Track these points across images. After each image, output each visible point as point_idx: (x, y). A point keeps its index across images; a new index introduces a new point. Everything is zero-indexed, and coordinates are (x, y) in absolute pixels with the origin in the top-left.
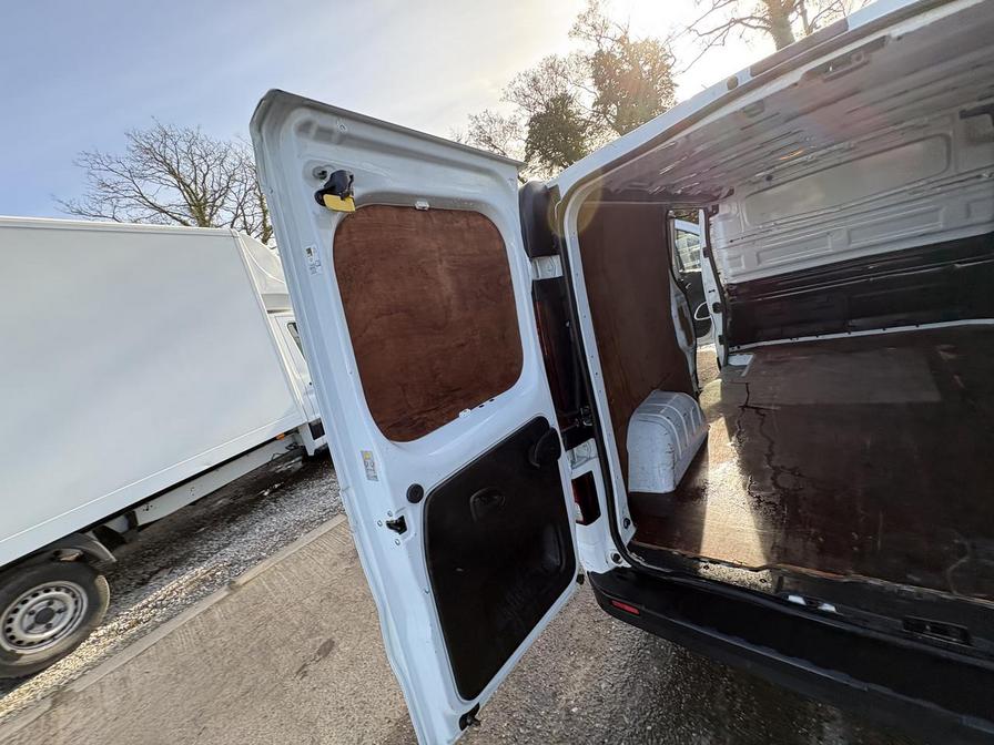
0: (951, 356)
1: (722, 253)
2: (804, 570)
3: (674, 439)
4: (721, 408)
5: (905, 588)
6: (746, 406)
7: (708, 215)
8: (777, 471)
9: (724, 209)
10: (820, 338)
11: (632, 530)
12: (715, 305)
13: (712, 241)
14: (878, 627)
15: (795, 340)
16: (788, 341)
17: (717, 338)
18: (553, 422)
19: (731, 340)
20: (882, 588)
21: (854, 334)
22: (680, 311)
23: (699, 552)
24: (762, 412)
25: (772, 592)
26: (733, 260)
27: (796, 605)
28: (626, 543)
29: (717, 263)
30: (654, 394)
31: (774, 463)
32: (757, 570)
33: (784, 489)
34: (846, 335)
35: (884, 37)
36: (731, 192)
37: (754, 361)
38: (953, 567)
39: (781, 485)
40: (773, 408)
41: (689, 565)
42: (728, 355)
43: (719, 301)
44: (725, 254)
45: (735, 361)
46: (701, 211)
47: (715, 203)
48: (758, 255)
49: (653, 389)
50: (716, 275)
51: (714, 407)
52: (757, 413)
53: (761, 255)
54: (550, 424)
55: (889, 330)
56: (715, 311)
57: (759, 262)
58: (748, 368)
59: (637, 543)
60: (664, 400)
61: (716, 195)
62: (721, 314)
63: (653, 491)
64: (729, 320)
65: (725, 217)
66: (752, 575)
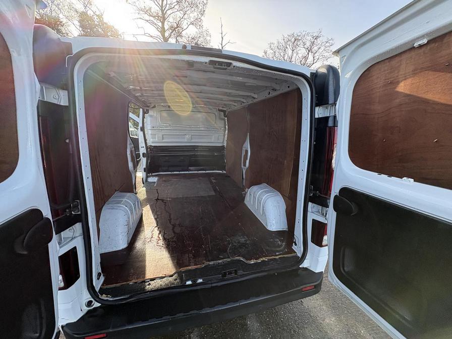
0: (215, 181)
1: (148, 132)
2: (190, 268)
3: (129, 218)
4: (148, 200)
5: (220, 261)
6: (157, 199)
7: (144, 113)
8: (174, 226)
9: (151, 113)
10: (180, 173)
11: (102, 279)
12: (143, 154)
13: (145, 125)
14: (215, 281)
15: (172, 173)
16: (170, 173)
17: (143, 169)
18: (47, 213)
19: (149, 170)
20: (214, 264)
21: (190, 172)
22: (131, 152)
23: (144, 277)
24: (165, 201)
25: (180, 284)
26: (153, 135)
27: (189, 285)
28: (97, 290)
29: (146, 135)
30: (117, 194)
31: (172, 223)
32: (172, 276)
33: (177, 233)
34: (188, 172)
35: (231, 63)
36: (154, 107)
37: (158, 180)
38: (229, 249)
39: (176, 232)
40: (168, 199)
41: (140, 288)
42: (147, 177)
43: (145, 152)
44: (150, 132)
45: (151, 180)
46: (141, 110)
47: (147, 108)
48: (163, 136)
49: (116, 191)
50: (145, 140)
51: (144, 200)
52: (162, 202)
53: (164, 136)
54: (44, 215)
55: (199, 172)
56: (143, 156)
57: (163, 138)
58: (156, 183)
59: (105, 287)
60: (123, 197)
61: (148, 105)
62: (146, 158)
63: (115, 249)
64: (149, 161)
65: (151, 116)
66: (170, 279)
